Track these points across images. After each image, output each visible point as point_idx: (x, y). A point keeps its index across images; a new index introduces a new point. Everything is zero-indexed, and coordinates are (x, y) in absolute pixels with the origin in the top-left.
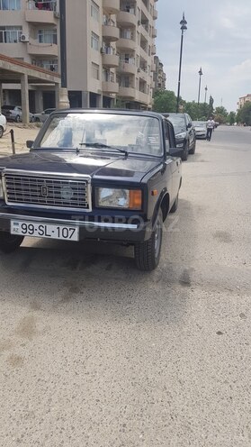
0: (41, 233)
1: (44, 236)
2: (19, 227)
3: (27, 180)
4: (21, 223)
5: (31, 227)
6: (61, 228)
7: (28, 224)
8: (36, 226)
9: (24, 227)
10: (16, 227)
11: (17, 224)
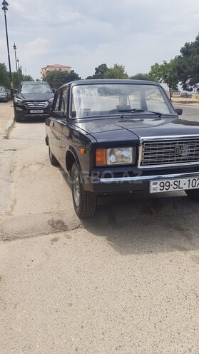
0: (175, 187)
1: (178, 189)
2: (158, 186)
3: (163, 144)
4: (159, 182)
5: (168, 184)
6: (191, 179)
7: (165, 182)
8: (172, 182)
9: (162, 185)
10: (155, 186)
11: (156, 183)
